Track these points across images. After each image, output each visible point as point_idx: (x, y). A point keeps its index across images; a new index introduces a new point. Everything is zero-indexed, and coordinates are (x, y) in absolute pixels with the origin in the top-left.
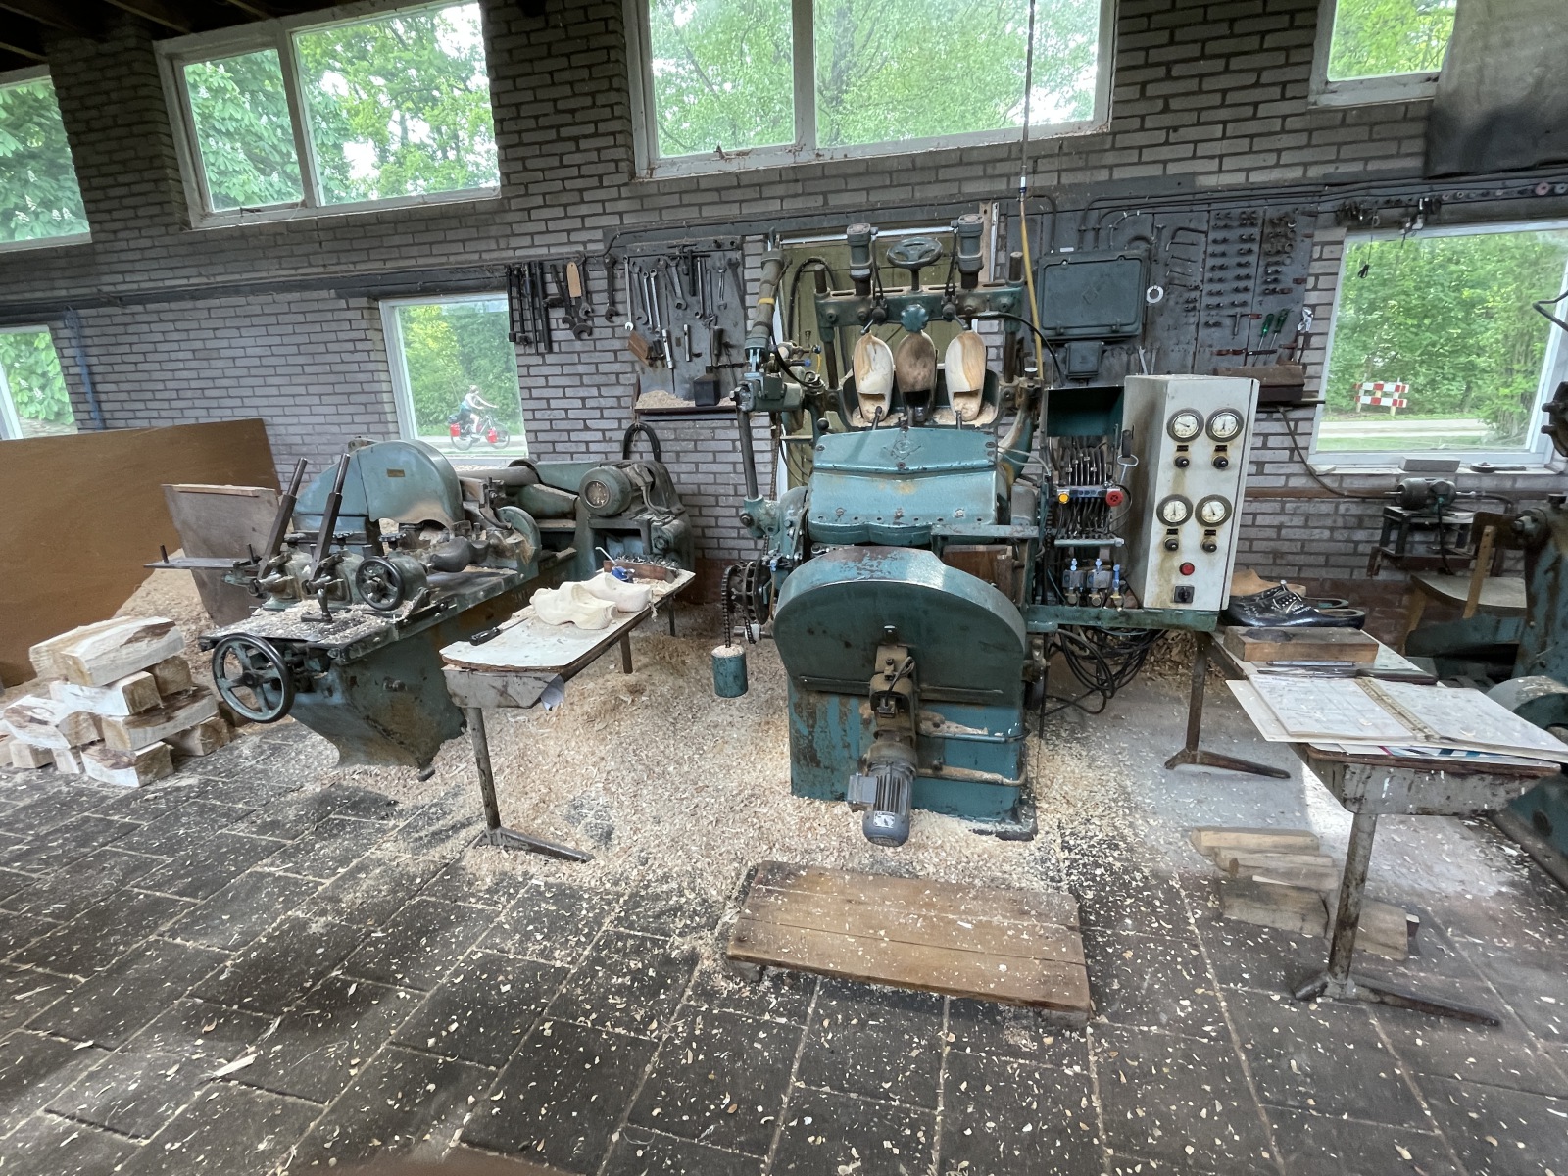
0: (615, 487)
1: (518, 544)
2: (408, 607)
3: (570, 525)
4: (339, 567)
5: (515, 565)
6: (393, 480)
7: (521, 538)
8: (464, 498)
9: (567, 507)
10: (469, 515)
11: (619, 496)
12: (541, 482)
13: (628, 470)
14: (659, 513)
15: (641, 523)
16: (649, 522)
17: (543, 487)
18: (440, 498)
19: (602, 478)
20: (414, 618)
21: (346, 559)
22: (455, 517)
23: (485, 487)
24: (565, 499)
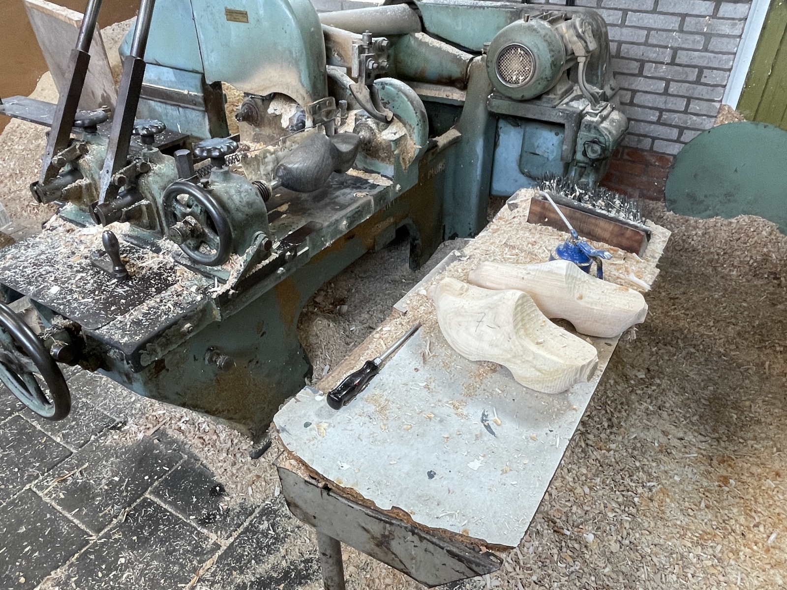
0: (545, 57)
1: (397, 142)
2: (238, 264)
3: (456, 95)
4: (142, 181)
5: (390, 170)
6: (233, 25)
7: (403, 132)
8: (329, 62)
9: (456, 71)
10: (333, 87)
11: (548, 72)
12: (424, 30)
13: (563, 26)
14: (595, 100)
15: (569, 115)
16: (581, 115)
17: (427, 38)
18: (296, 63)
19: (526, 40)
20: (245, 283)
21: (155, 168)
22: (315, 93)
23: (361, 50)
24: (456, 59)
